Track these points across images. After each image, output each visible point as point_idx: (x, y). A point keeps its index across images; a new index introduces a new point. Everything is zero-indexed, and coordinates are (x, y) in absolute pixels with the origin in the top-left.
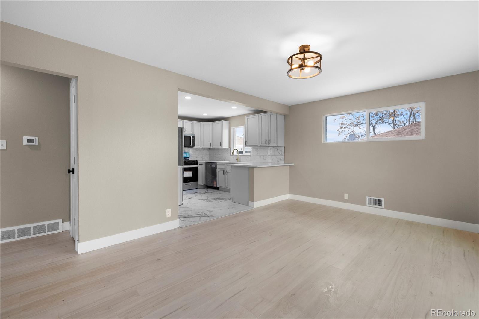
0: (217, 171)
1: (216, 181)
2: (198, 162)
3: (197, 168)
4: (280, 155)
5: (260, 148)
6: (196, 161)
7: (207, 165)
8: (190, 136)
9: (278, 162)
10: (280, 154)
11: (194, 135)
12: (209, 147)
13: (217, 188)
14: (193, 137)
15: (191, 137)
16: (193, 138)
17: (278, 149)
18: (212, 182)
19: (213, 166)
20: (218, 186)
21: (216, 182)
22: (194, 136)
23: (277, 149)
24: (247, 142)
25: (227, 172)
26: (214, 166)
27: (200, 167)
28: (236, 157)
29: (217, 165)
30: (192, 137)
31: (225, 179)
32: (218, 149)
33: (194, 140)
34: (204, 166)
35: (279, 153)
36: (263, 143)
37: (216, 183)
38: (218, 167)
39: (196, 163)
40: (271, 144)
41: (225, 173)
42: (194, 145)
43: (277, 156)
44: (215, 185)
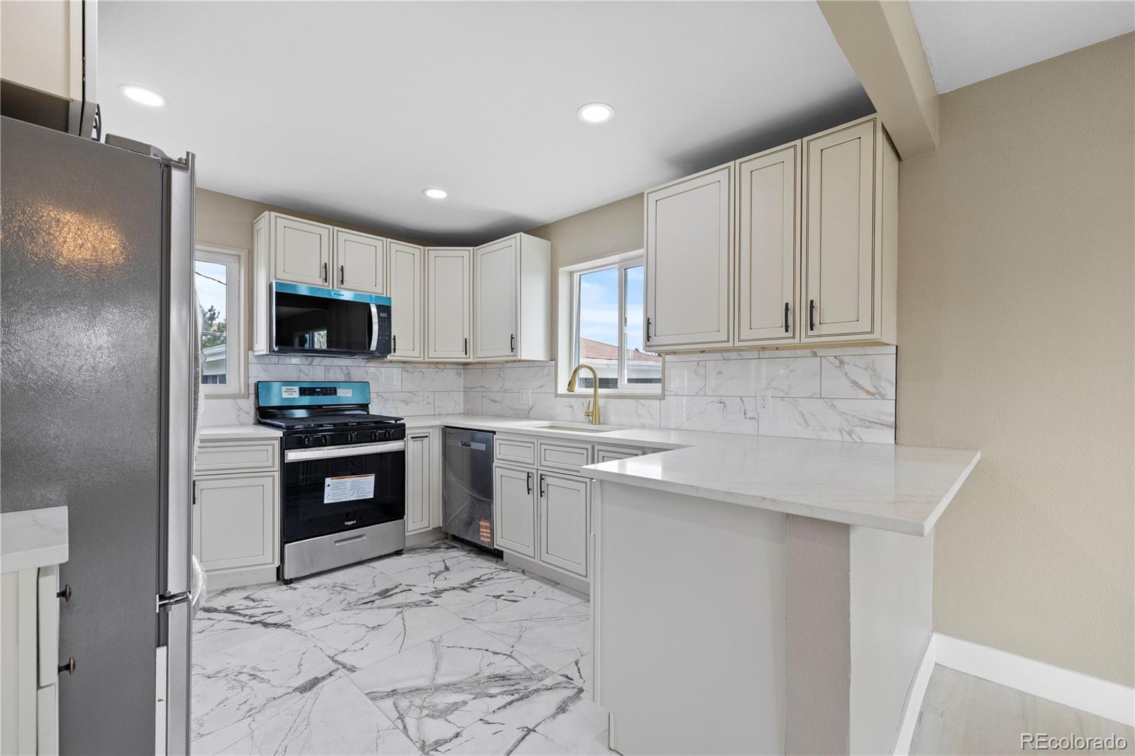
0: (497, 473)
1: (489, 517)
2: (404, 425)
3: (400, 455)
4: (864, 395)
5: (718, 355)
6: (397, 419)
7: (449, 442)
8: (367, 306)
9: (850, 434)
10: (861, 388)
11: (390, 299)
12: (459, 356)
13: (497, 555)
14: (385, 310)
15: (374, 310)
16: (383, 315)
17: (846, 359)
18: (471, 522)
19: (475, 446)
20: (499, 544)
21: (492, 523)
22: (390, 307)
23: (842, 362)
24: (652, 327)
25: (548, 480)
26: (482, 447)
27: (412, 450)
28: (585, 401)
29: (497, 444)
30: (378, 307)
31: (537, 516)
32: (501, 365)
33: (386, 322)
34: (435, 445)
35: (855, 383)
36: (767, 325)
37: (492, 530)
38: (501, 451)
39: (396, 430)
40: (824, 329)
41: (537, 484)
42: (386, 346)
43: (835, 402)
44: (484, 539)
